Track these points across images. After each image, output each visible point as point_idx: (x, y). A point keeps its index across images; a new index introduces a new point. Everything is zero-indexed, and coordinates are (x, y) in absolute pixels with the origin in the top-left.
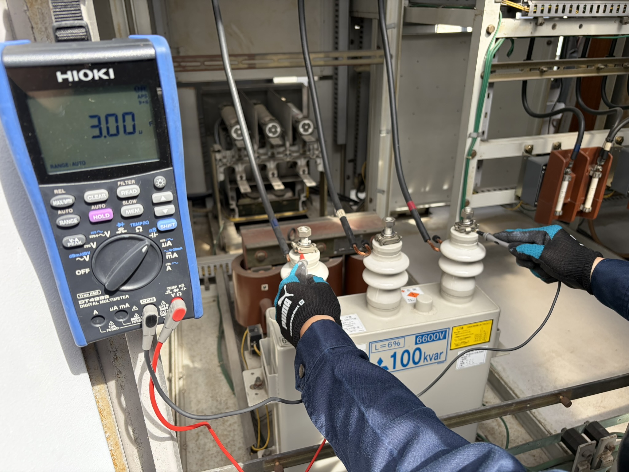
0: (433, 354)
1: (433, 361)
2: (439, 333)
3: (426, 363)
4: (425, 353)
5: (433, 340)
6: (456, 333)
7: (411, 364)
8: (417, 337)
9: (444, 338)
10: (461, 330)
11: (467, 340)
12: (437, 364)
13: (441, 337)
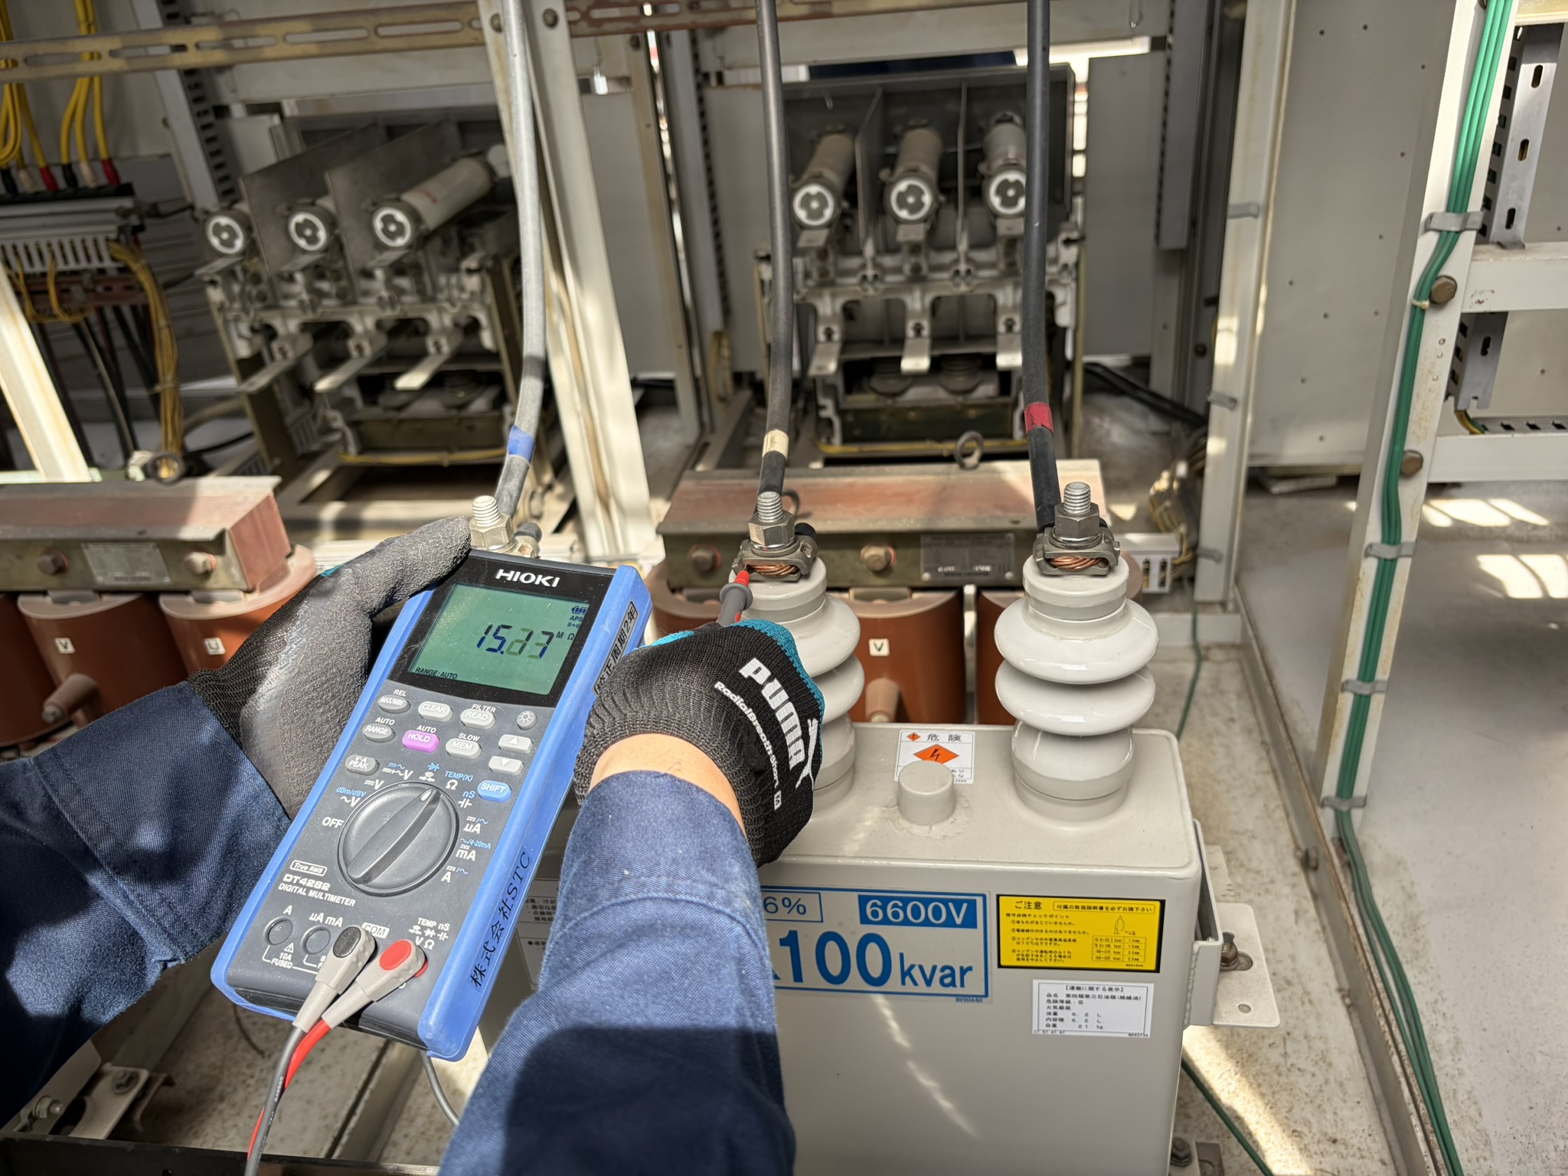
0: (934, 968)
1: (936, 987)
2: (945, 902)
3: (909, 986)
4: (902, 955)
5: (927, 923)
6: (1016, 919)
7: (855, 979)
8: (863, 901)
9: (970, 922)
10: (1034, 911)
11: (1063, 947)
12: (954, 998)
13: (959, 921)
